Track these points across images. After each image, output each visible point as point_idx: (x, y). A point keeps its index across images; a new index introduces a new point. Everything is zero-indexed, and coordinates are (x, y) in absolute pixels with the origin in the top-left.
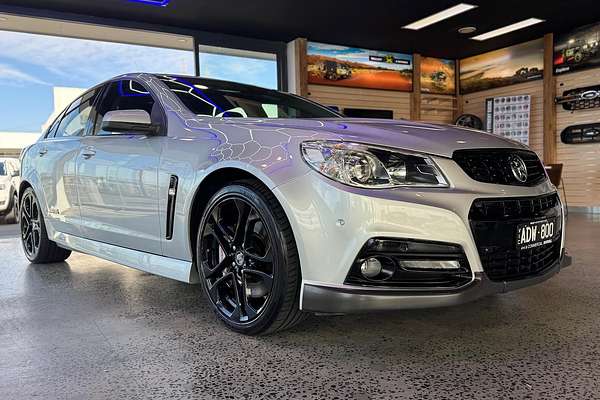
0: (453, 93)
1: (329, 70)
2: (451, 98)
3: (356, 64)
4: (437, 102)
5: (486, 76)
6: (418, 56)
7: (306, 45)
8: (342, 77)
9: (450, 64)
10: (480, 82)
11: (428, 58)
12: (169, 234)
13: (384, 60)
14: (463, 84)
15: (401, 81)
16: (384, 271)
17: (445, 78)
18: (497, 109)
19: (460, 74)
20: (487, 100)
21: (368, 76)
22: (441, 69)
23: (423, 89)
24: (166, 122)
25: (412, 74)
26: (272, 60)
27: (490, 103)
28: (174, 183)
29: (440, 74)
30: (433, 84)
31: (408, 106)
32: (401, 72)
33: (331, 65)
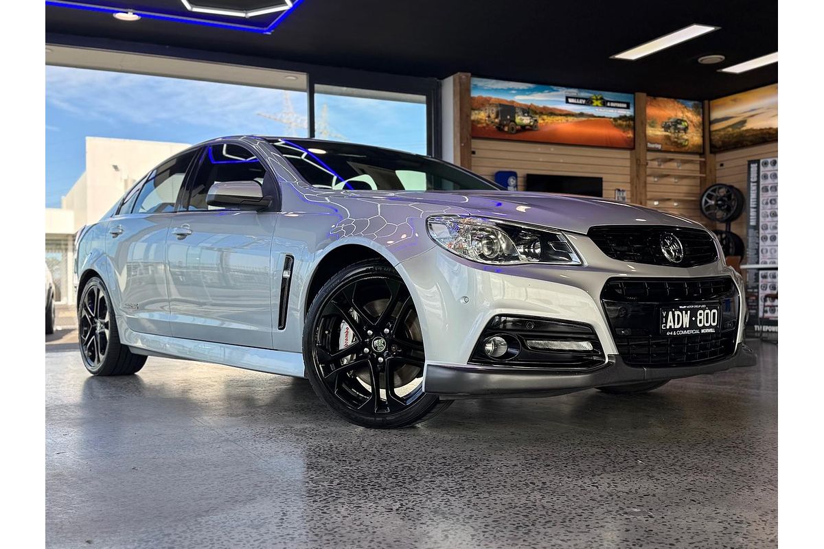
0: (700, 151)
1: (504, 118)
2: (697, 158)
3: (545, 108)
4: (674, 165)
5: (748, 126)
6: (642, 96)
7: (469, 83)
8: (524, 128)
9: (695, 107)
10: (741, 135)
11: (660, 99)
12: (282, 324)
13: (589, 102)
14: (716, 137)
15: (616, 133)
16: (511, 350)
17: (686, 129)
18: (765, 177)
19: (711, 123)
20: (750, 162)
21: (563, 126)
22: (680, 115)
23: (650, 145)
24: (280, 194)
25: (635, 123)
26: (420, 102)
27: (754, 167)
28: (289, 263)
29: (679, 121)
30: (668, 138)
31: (628, 171)
32: (615, 119)
33: (508, 110)
